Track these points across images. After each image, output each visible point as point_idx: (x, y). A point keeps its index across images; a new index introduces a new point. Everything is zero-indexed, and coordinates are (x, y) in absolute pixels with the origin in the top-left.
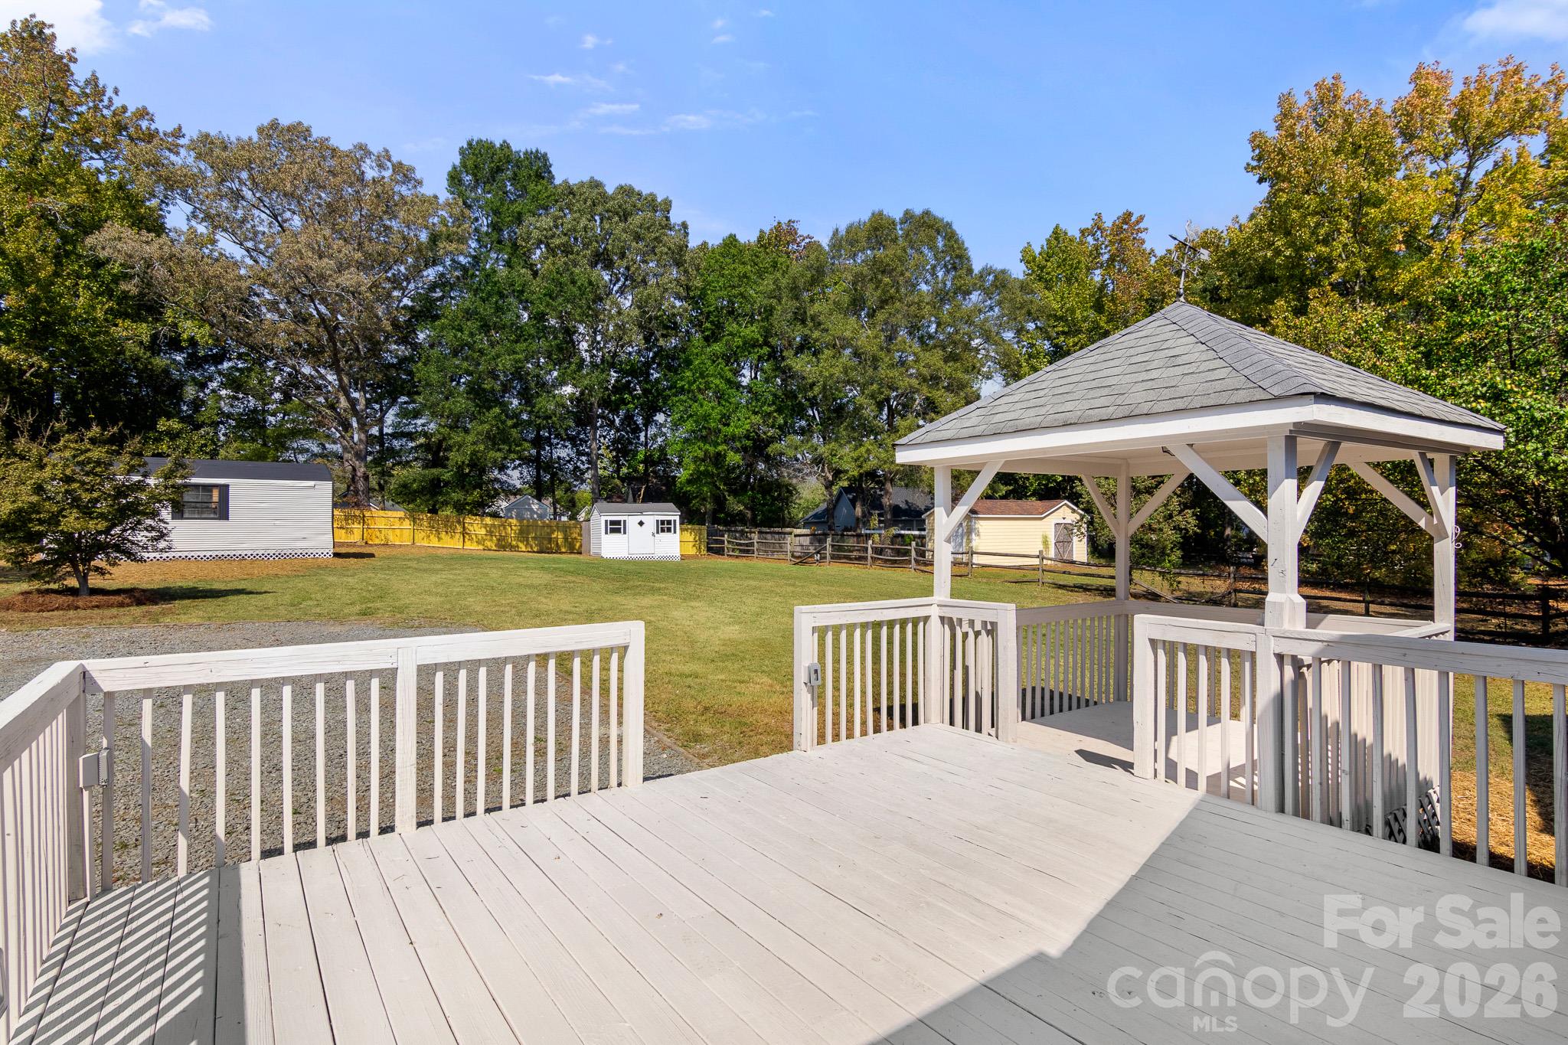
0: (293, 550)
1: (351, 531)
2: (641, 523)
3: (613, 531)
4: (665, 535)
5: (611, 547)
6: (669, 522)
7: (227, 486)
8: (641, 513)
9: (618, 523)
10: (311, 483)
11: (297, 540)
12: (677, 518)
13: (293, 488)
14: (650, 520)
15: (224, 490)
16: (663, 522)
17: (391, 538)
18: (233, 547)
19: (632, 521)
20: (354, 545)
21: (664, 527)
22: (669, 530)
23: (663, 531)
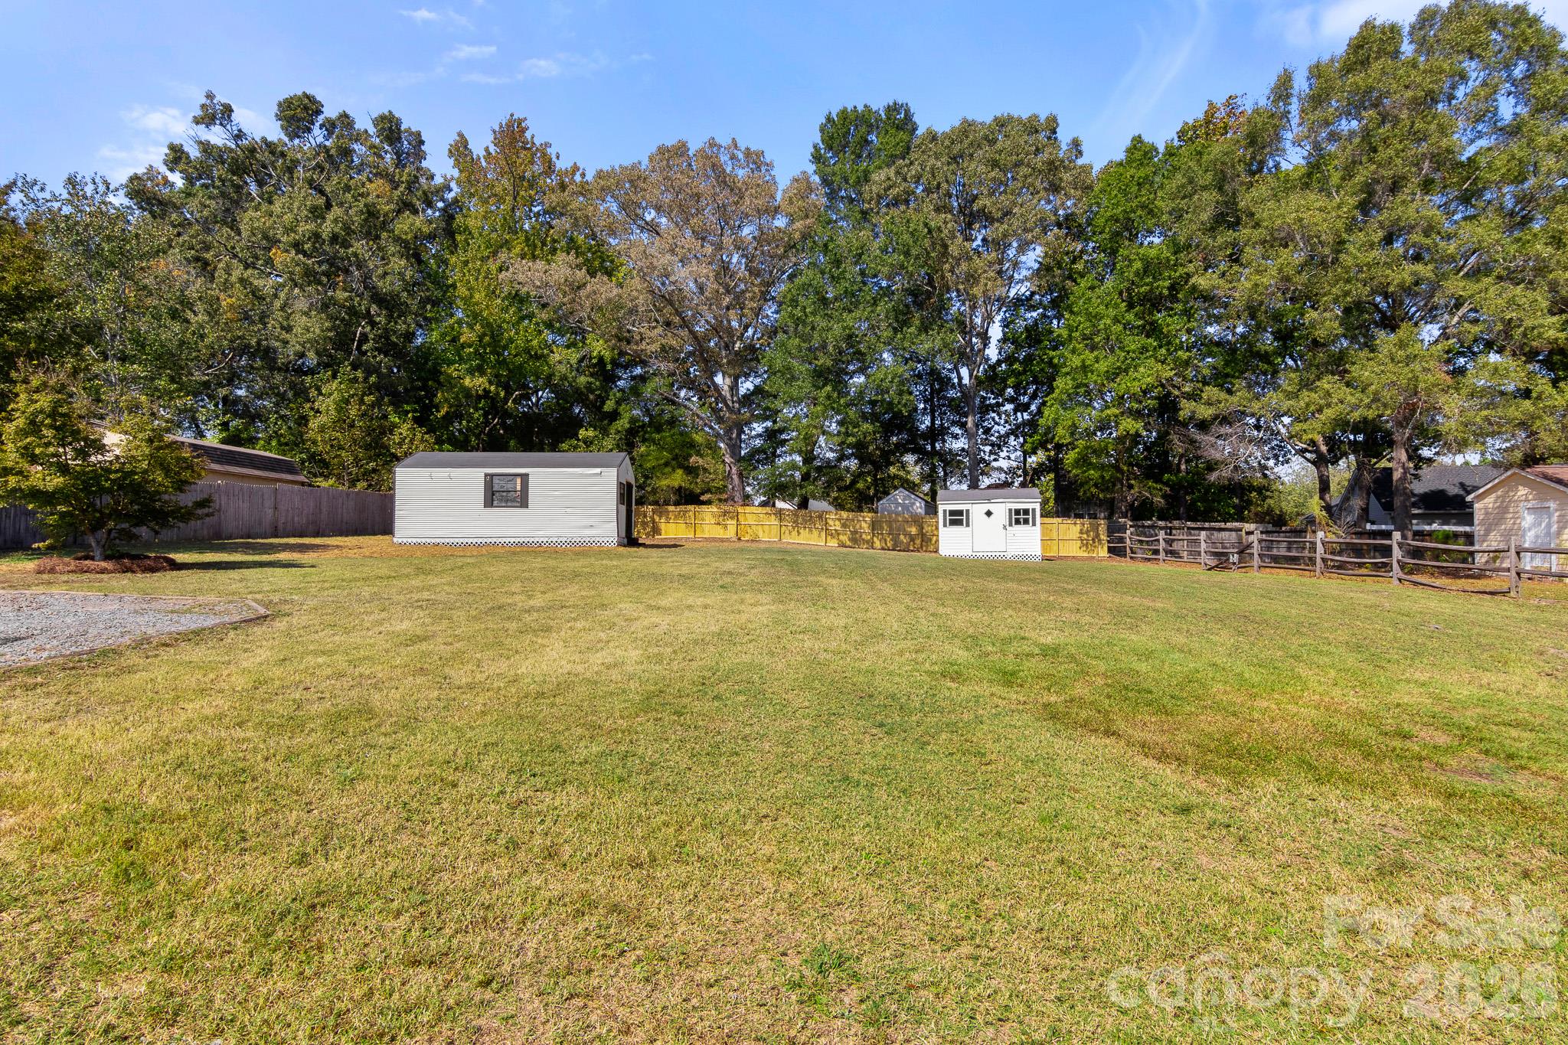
0: (582, 537)
1: (725, 527)
2: (989, 513)
3: (954, 523)
4: (1021, 528)
5: (952, 542)
6: (1026, 512)
7: (527, 475)
8: (989, 500)
9: (960, 513)
10: (598, 470)
11: (585, 527)
12: (1038, 507)
13: (582, 476)
14: (1001, 509)
15: (525, 477)
16: (1017, 512)
17: (761, 534)
18: (531, 534)
19: (977, 511)
20: (728, 540)
21: (1020, 517)
22: (1026, 522)
23: (1018, 522)
